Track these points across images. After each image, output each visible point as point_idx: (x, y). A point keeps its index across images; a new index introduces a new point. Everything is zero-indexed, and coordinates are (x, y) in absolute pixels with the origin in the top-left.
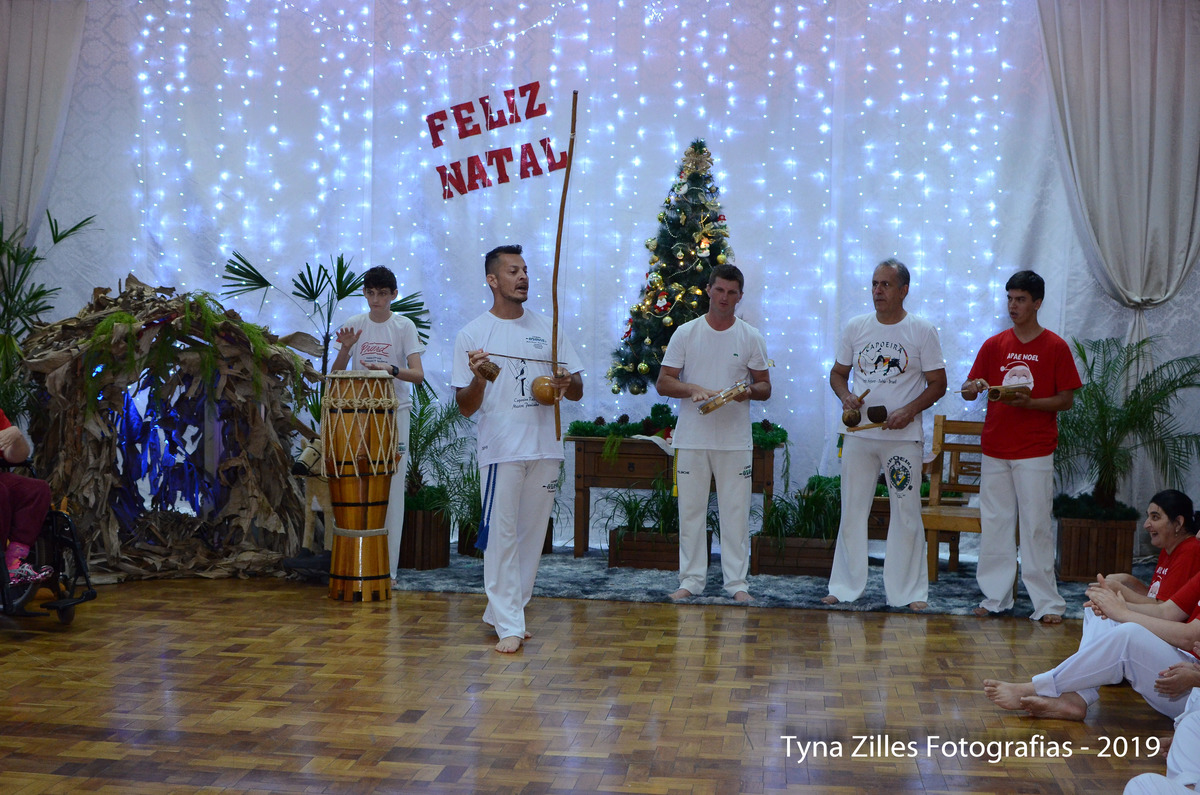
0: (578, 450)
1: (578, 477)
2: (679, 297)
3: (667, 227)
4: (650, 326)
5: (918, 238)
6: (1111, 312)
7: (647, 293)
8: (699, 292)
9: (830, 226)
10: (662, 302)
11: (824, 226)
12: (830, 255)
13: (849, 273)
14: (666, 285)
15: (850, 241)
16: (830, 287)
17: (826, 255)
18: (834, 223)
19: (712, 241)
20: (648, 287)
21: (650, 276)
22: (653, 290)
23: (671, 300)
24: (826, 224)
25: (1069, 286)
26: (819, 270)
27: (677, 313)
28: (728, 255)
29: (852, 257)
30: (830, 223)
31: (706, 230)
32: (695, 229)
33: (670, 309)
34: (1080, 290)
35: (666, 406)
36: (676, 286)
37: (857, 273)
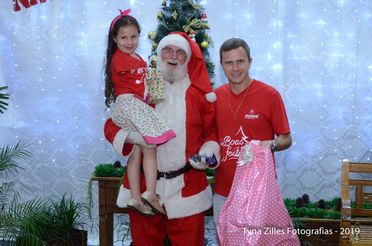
0: (101, 187)
1: (101, 206)
3: (163, 23)
5: (337, 34)
9: (277, 26)
11: (272, 26)
12: (277, 45)
13: (290, 58)
15: (290, 36)
16: (278, 67)
17: (275, 46)
18: (280, 23)
19: (197, 32)
21: (151, 58)
24: (275, 24)
26: (270, 56)
28: (209, 43)
29: (292, 47)
30: (277, 23)
31: (192, 24)
32: (184, 23)
37: (295, 58)
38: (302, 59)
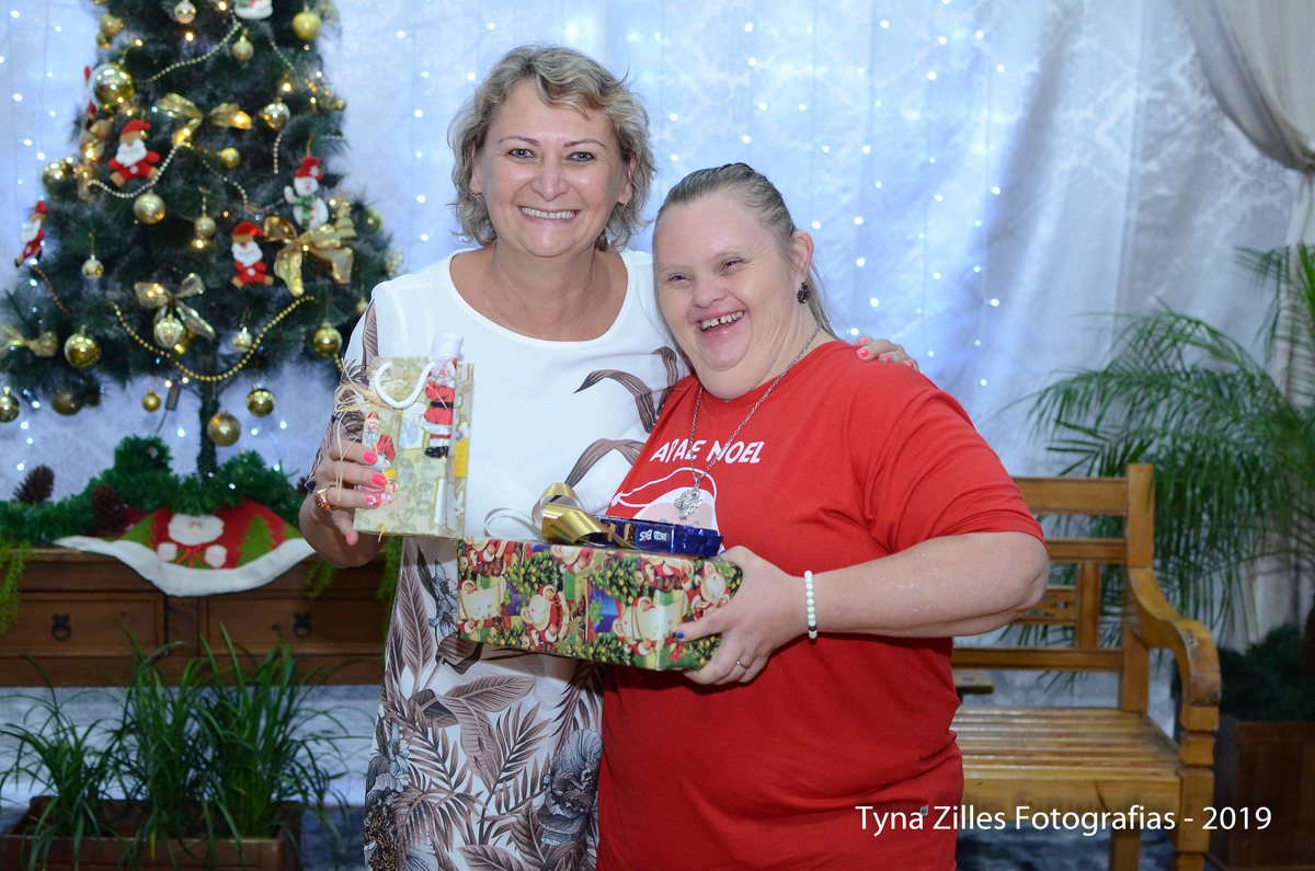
2: (182, 138)
4: (99, 224)
6: (1235, 180)
7: (89, 124)
8: (241, 120)
10: (132, 152)
14: (146, 103)
20: (92, 108)
21: (96, 76)
22: (104, 115)
23: (159, 146)
25: (1149, 116)
27: (179, 183)
28: (322, 17)
33: (155, 174)
34: (1171, 127)
35: (155, 443)
36: (173, 105)
38: (669, 82)
